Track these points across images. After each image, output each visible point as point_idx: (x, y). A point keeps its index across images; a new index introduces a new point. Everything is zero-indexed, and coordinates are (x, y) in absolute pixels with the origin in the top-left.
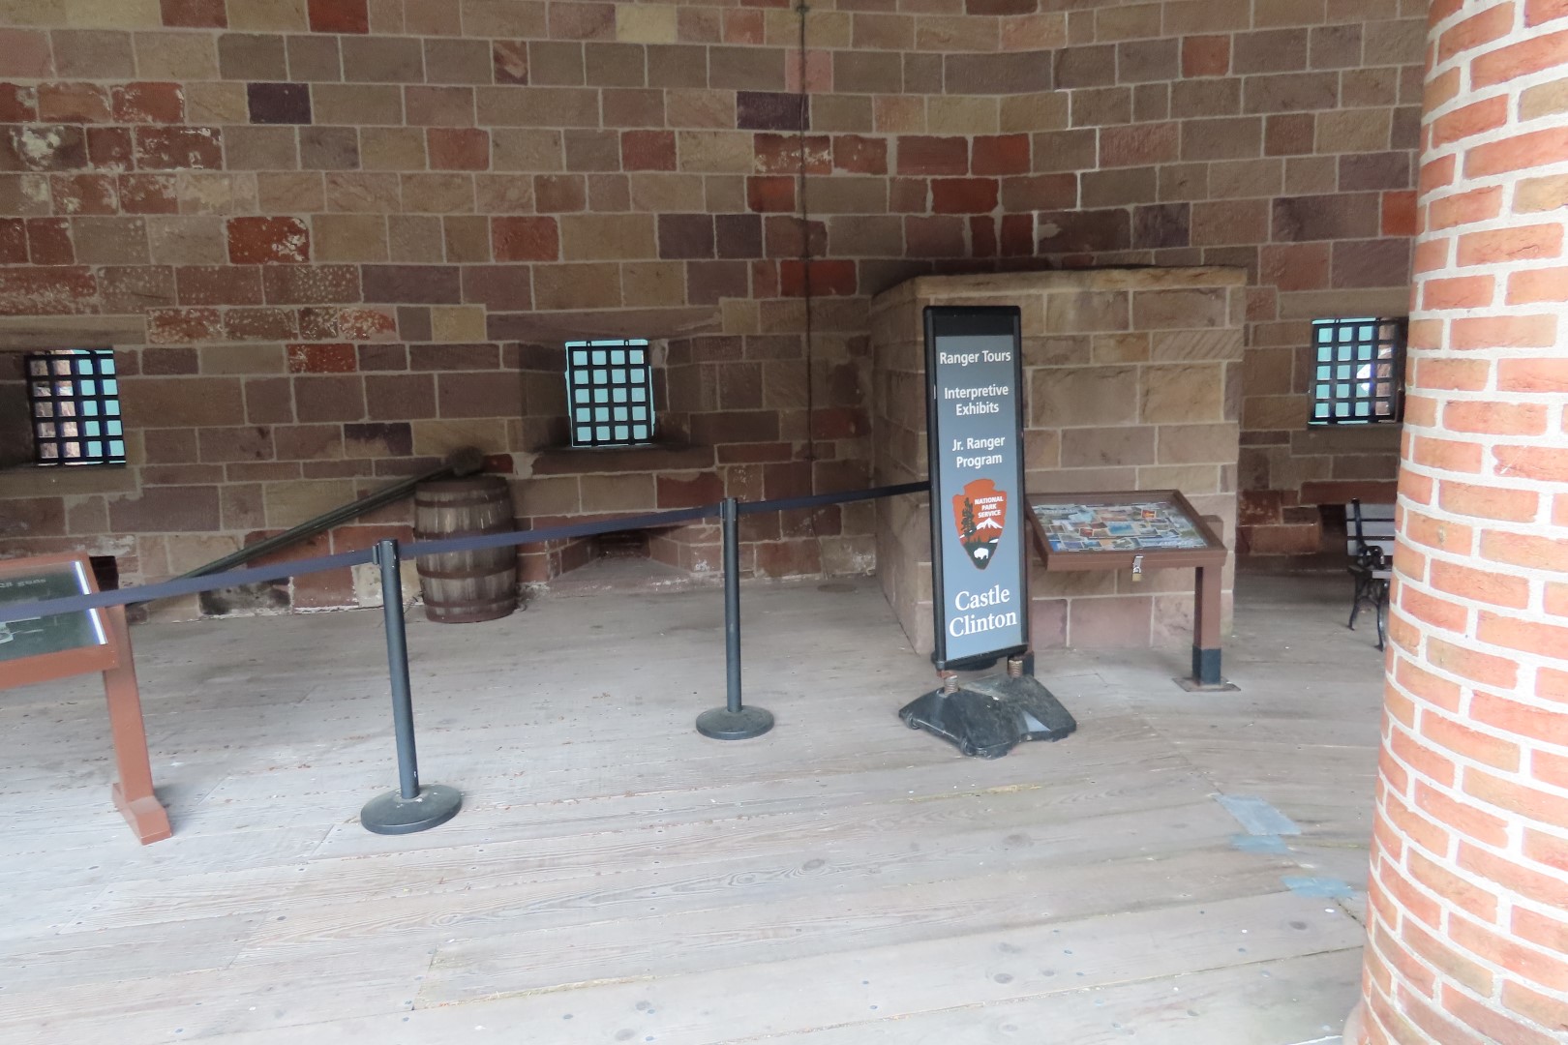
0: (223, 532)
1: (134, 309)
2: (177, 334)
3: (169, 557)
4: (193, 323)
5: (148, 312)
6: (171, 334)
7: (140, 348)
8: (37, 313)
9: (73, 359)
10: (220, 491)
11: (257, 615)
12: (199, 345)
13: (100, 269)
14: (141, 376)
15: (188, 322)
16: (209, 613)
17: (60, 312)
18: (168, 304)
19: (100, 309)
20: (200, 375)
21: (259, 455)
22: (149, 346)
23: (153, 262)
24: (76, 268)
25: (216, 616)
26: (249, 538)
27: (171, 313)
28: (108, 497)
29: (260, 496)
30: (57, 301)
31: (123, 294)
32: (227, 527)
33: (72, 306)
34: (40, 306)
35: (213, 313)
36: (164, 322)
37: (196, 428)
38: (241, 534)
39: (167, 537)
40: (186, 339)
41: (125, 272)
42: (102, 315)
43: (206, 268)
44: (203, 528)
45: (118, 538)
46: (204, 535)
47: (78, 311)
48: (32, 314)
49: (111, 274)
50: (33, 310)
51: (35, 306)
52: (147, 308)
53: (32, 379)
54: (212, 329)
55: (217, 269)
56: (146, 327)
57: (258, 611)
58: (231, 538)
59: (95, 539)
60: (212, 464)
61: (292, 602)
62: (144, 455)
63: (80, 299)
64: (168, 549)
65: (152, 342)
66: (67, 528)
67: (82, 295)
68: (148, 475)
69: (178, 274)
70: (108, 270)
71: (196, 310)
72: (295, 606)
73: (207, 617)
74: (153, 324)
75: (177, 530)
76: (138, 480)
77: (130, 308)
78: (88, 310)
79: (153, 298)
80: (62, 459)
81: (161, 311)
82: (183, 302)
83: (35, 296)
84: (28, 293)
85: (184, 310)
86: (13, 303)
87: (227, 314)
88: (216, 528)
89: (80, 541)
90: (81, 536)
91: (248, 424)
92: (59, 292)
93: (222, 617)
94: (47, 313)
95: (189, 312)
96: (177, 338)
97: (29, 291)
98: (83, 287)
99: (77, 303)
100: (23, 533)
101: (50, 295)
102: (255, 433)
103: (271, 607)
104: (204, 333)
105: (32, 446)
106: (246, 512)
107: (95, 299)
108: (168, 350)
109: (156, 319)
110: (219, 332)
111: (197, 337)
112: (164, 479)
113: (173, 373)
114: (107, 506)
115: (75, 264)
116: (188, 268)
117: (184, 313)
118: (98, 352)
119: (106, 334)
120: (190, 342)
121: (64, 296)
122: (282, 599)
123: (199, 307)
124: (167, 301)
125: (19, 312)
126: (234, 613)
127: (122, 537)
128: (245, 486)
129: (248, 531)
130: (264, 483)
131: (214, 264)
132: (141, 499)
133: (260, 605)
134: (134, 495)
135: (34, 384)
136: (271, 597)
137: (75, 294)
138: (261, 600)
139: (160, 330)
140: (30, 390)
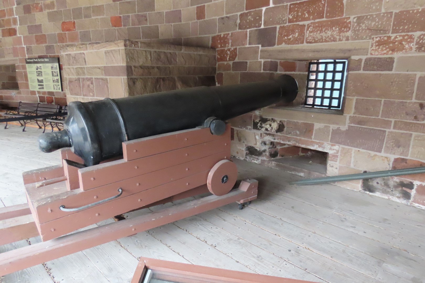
0: (383, 154)
1: (366, 37)
2: (385, 50)
3: (353, 160)
4: (396, 43)
5: (373, 38)
6: (382, 50)
7: (364, 58)
8: (322, 42)
9: (326, 63)
10: (387, 133)
11: (389, 199)
12: (396, 56)
13: (354, 18)
14: (361, 72)
15: (394, 42)
16: (365, 190)
17: (332, 41)
18: (386, 33)
19: (350, 38)
20: (393, 72)
21: (416, 118)
22: (369, 56)
23: (383, 11)
24: (344, 18)
25: (368, 192)
26: (396, 160)
27: (386, 38)
28: (333, 127)
29: (410, 140)
30: (332, 35)
31: (363, 30)
32: (386, 152)
33: (338, 37)
34: (324, 38)
35: (411, 37)
36: (380, 43)
37: (383, 100)
38: (393, 157)
39: (354, 150)
40: (391, 52)
41: (367, 18)
42: (350, 41)
43: (413, 10)
44: (373, 150)
45: (332, 145)
46: (373, 153)
47: (340, 40)
48: (320, 42)
49: (360, 20)
50: (321, 41)
51: (322, 39)
52: (372, 37)
53: (310, 72)
54: (407, 46)
55: (420, 10)
56: (370, 46)
57: (391, 197)
58: (387, 158)
59: (323, 144)
60: (387, 119)
61: (412, 199)
62: (353, 110)
63: (342, 34)
64: (353, 155)
65: (371, 54)
66: (313, 137)
67: (343, 32)
68: (353, 120)
69: (395, 16)
70: (359, 18)
71: (400, 36)
72: (413, 202)
73: (363, 191)
74: (374, 45)
75: (360, 148)
76: (348, 121)
77: (364, 37)
78: (344, 39)
79: (377, 31)
80: (313, 105)
81: (380, 37)
82: (394, 31)
83: (323, 34)
84: (320, 33)
85: (393, 36)
86: (314, 37)
87: (419, 37)
88: (380, 151)
89: (317, 143)
90: (318, 141)
91: (414, 100)
92: (333, 31)
93: (371, 194)
94: (326, 41)
95: (396, 37)
96: (385, 52)
97: (321, 31)
98: (344, 28)
99: (340, 36)
100: (296, 135)
101: (329, 33)
102: (418, 106)
103: (399, 198)
104: (402, 48)
105: (304, 98)
106: (399, 147)
107: (349, 34)
108: (379, 58)
109: (377, 42)
110: (411, 48)
111: (397, 51)
112: (360, 123)
113: (378, 70)
114: (331, 131)
115: (344, 17)
116: (402, 12)
117: (392, 38)
118: (337, 61)
119: (350, 50)
120: (391, 54)
121: (335, 33)
122: (407, 196)
123: (403, 34)
124: (385, 31)
125: (316, 42)
126: (377, 194)
127: (335, 145)
128: (402, 134)
129: (397, 157)
130: (414, 134)
131: (419, 7)
132: (347, 130)
133: (393, 195)
134: (344, 128)
135: (310, 74)
136: (400, 193)
137: (340, 31)
138: (394, 192)
139: (377, 47)
140: (308, 76)
